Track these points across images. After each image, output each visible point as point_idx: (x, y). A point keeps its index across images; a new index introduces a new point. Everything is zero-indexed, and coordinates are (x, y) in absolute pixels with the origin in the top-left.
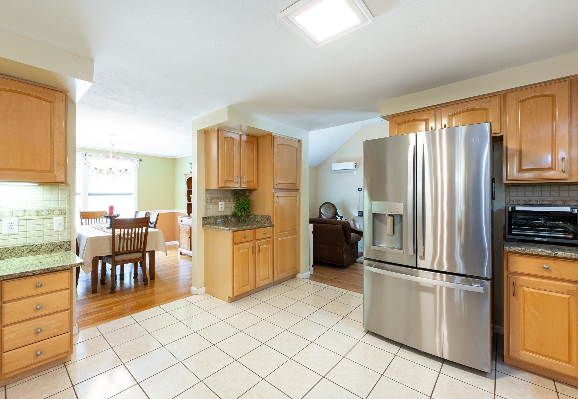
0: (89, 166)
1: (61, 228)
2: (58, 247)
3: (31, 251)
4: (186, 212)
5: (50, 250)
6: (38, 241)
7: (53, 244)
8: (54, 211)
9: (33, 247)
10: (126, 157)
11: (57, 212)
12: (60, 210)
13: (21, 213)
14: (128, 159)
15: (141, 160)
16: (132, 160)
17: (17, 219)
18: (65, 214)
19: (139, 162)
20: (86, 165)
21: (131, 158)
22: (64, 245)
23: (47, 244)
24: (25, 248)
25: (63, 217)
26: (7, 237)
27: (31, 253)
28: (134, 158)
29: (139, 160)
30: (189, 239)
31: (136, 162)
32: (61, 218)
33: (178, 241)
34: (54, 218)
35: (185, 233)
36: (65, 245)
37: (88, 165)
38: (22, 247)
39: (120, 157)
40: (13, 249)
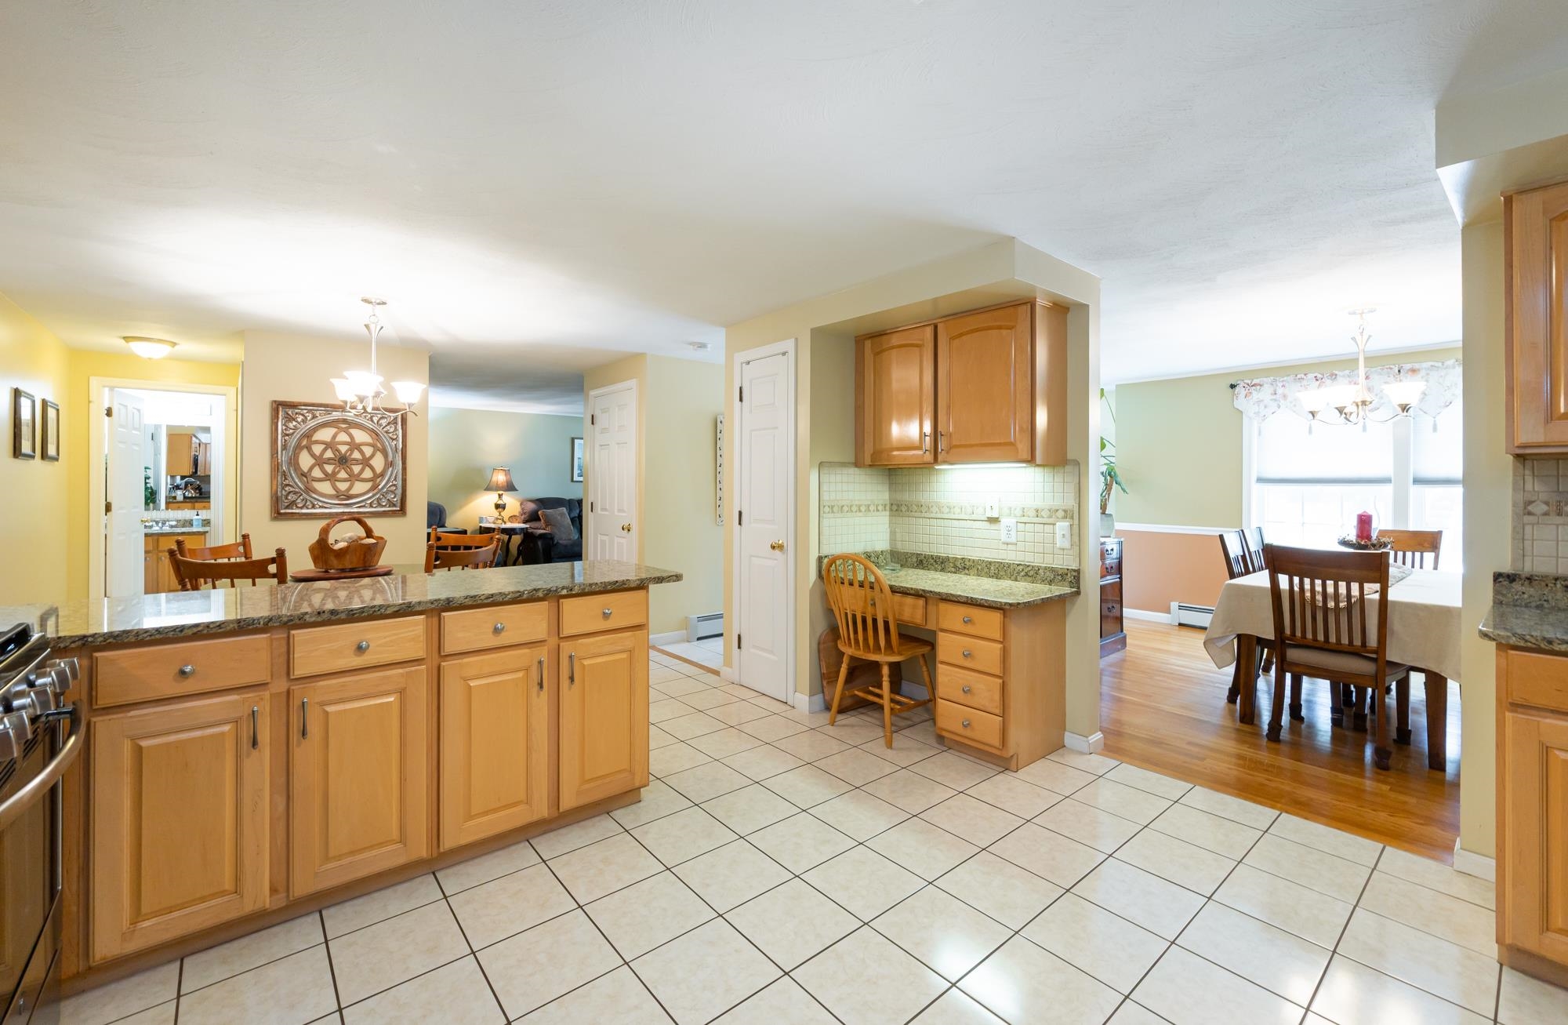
1: (1067, 544)
2: (1060, 578)
3: (1027, 575)
5: (1048, 579)
6: (1037, 561)
7: (1052, 570)
8: (1057, 510)
9: (1029, 569)
11: (1061, 514)
12: (1065, 511)
13: (1019, 512)
17: (1014, 520)
18: (1072, 518)
22: (1067, 574)
23: (1046, 568)
24: (1021, 568)
25: (1068, 523)
26: (1005, 547)
27: (1027, 578)
32: (1066, 524)
34: (1057, 524)
36: (1069, 575)
38: (1018, 565)
40: (1009, 565)
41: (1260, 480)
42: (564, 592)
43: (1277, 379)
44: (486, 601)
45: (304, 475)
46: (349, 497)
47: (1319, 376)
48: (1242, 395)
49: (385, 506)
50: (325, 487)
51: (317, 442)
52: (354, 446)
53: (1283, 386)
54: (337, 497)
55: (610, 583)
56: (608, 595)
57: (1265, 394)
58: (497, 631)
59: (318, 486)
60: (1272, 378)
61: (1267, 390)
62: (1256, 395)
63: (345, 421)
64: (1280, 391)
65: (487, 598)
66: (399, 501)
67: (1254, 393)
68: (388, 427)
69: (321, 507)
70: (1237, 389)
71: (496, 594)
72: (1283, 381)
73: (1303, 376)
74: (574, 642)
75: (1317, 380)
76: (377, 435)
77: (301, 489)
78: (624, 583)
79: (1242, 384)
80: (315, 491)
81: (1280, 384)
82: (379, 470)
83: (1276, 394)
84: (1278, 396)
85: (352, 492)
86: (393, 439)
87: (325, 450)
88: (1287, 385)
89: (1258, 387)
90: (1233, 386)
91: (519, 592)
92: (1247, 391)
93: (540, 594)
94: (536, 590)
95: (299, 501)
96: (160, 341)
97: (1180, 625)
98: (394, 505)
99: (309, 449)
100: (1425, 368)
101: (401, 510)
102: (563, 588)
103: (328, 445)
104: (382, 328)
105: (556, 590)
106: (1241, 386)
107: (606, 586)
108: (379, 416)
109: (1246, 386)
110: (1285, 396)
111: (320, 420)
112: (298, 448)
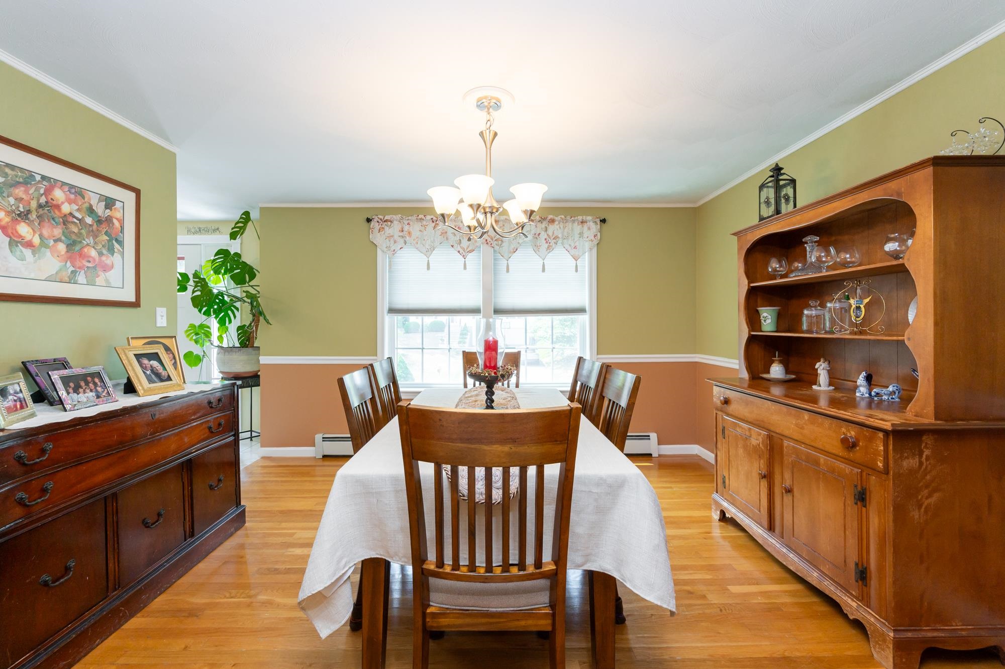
0: (493, 245)
4: (739, 364)
10: (568, 218)
14: (574, 221)
15: (603, 221)
16: (582, 222)
19: (599, 226)
20: (487, 243)
21: (580, 218)
28: (589, 218)
29: (601, 221)
30: (764, 483)
31: (592, 224)
33: (712, 481)
35: (741, 451)
37: (491, 244)
39: (556, 218)
41: (392, 311)
43: (404, 217)
47: (435, 218)
48: (376, 230)
53: (409, 224)
57: (394, 230)
60: (400, 216)
61: (396, 226)
62: (388, 231)
64: (406, 228)
67: (387, 228)
70: (372, 223)
72: (408, 220)
73: (423, 217)
75: (433, 222)
79: (376, 219)
81: (406, 222)
83: (403, 231)
84: (404, 233)
88: (411, 223)
89: (389, 223)
90: (369, 220)
92: (380, 226)
97: (324, 456)
100: (502, 220)
106: (375, 220)
109: (380, 221)
110: (409, 233)
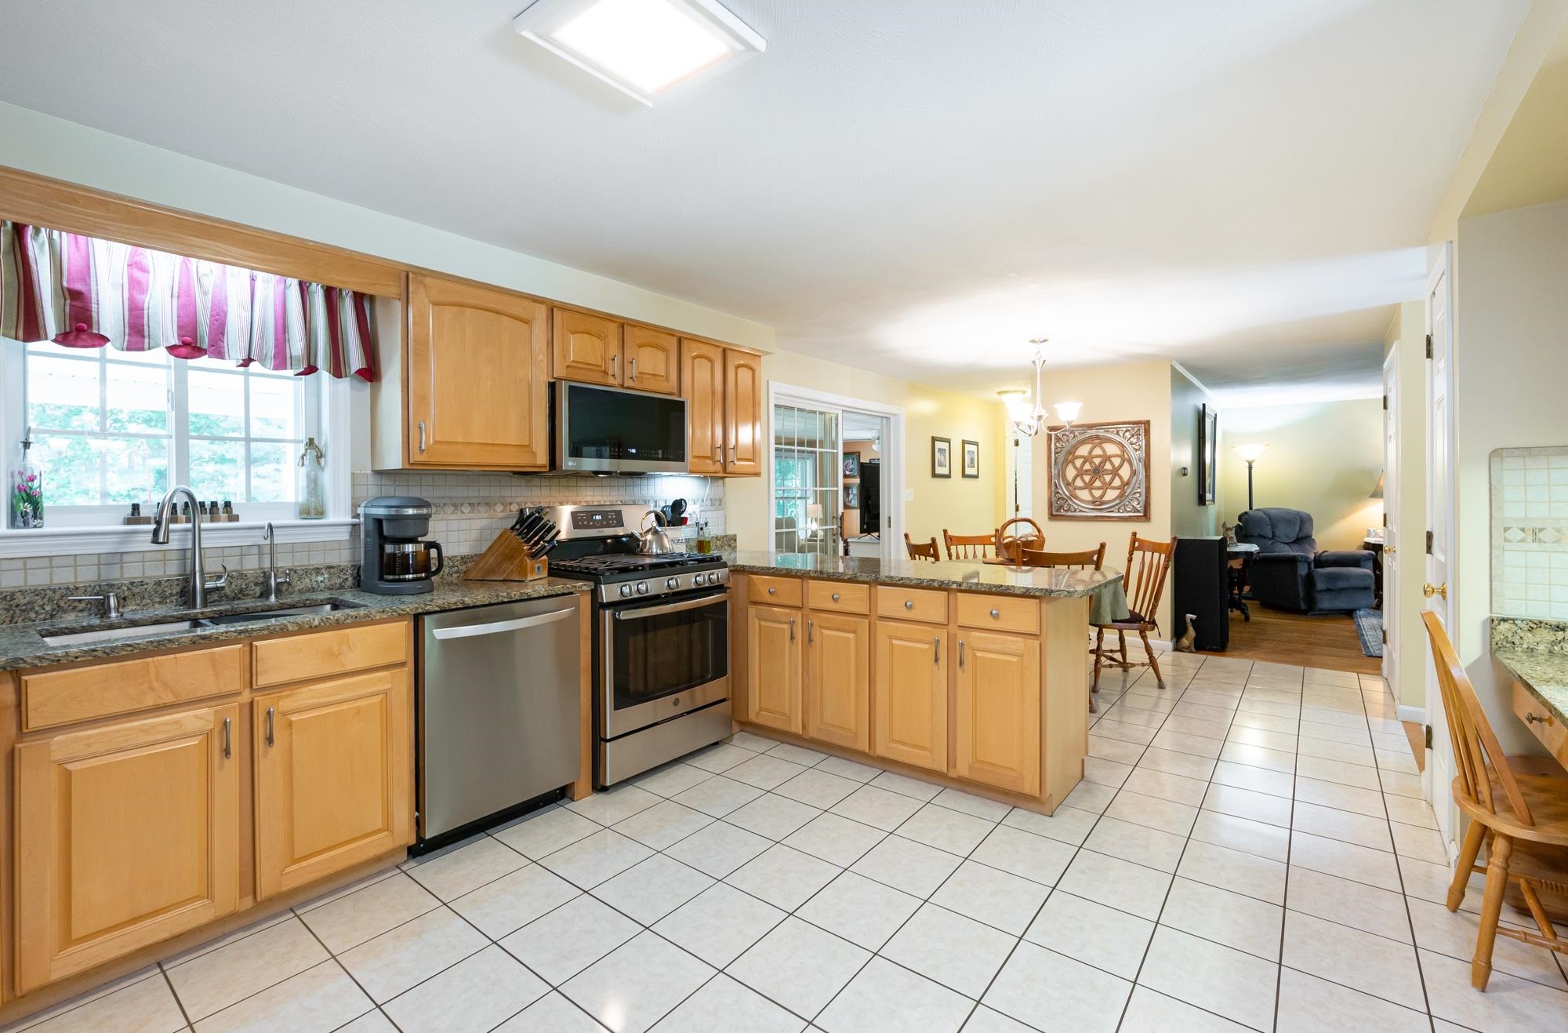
42: (954, 586)
44: (898, 582)
45: (1068, 484)
46: (1102, 503)
49: (1130, 511)
50: (1084, 495)
51: (1078, 457)
52: (1107, 458)
54: (1093, 503)
55: (995, 586)
56: (996, 597)
58: (909, 608)
59: (1079, 493)
63: (1097, 437)
65: (899, 580)
66: (1143, 507)
68: (1132, 439)
69: (1080, 511)
71: (905, 578)
74: (967, 633)
76: (1123, 446)
77: (1066, 495)
78: (1008, 588)
80: (1077, 498)
82: (1126, 479)
85: (1106, 498)
86: (1137, 450)
87: (1084, 463)
91: (920, 579)
93: (936, 584)
94: (933, 580)
95: (1066, 505)
96: (1015, 391)
98: (1138, 511)
99: (1073, 464)
101: (1144, 516)
102: (954, 583)
103: (1086, 460)
104: (1045, 361)
105: (948, 584)
107: (990, 588)
108: (1124, 429)
111: (1080, 438)
112: (1066, 462)
